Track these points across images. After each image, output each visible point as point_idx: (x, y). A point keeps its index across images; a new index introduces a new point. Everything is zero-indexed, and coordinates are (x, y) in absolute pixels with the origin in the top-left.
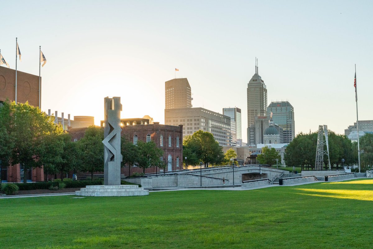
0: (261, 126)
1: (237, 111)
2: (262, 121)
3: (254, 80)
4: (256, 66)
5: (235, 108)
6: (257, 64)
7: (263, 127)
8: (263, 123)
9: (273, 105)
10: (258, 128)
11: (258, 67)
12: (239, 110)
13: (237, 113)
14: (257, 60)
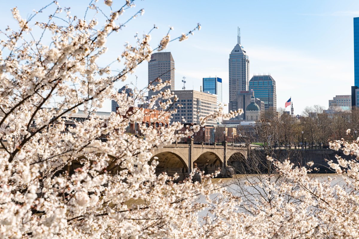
0: (243, 100)
1: (218, 81)
2: (244, 96)
3: (236, 51)
4: (238, 36)
5: (216, 78)
6: (239, 34)
7: (245, 102)
8: (245, 98)
9: (255, 78)
10: (241, 103)
11: (240, 37)
12: (220, 80)
13: (218, 83)
14: (239, 29)
